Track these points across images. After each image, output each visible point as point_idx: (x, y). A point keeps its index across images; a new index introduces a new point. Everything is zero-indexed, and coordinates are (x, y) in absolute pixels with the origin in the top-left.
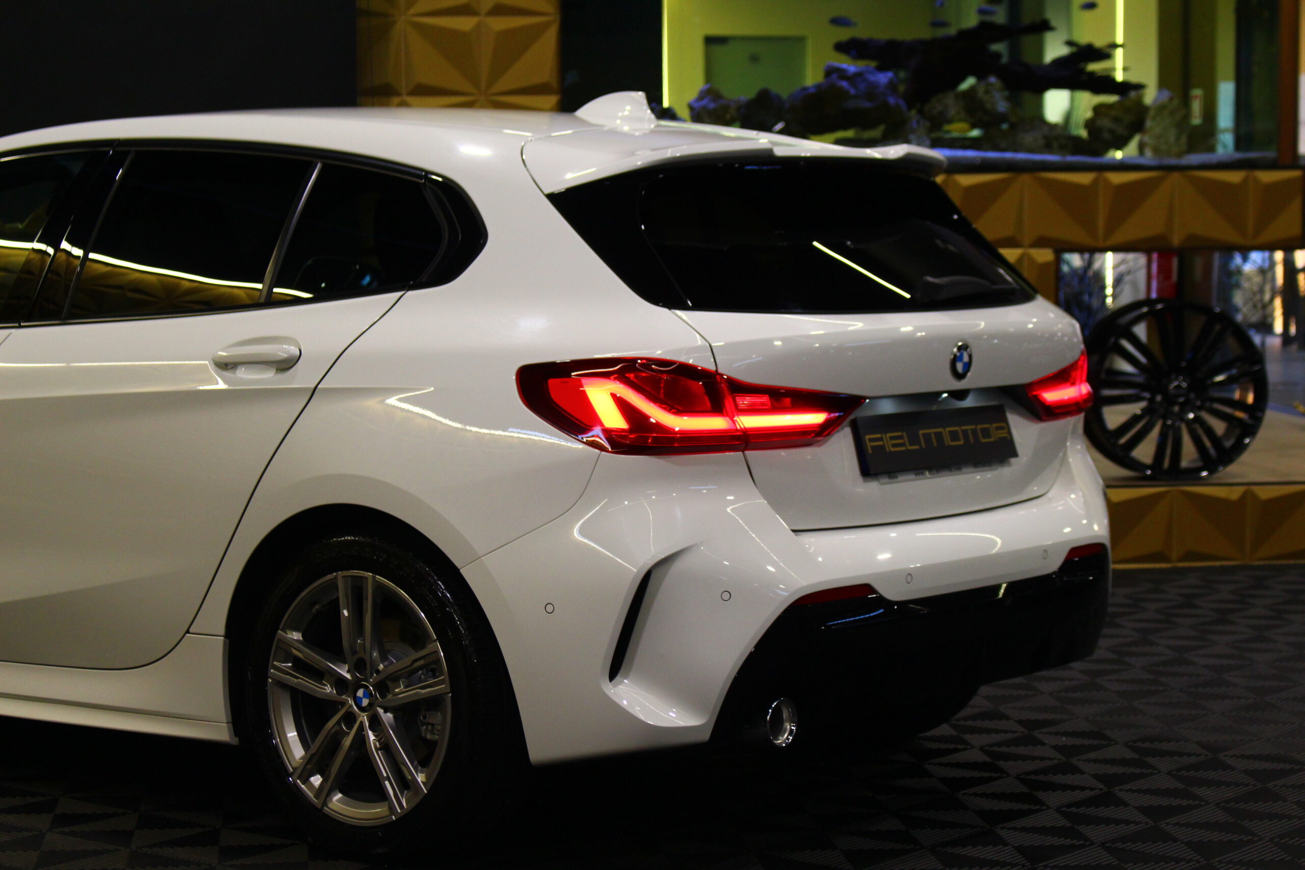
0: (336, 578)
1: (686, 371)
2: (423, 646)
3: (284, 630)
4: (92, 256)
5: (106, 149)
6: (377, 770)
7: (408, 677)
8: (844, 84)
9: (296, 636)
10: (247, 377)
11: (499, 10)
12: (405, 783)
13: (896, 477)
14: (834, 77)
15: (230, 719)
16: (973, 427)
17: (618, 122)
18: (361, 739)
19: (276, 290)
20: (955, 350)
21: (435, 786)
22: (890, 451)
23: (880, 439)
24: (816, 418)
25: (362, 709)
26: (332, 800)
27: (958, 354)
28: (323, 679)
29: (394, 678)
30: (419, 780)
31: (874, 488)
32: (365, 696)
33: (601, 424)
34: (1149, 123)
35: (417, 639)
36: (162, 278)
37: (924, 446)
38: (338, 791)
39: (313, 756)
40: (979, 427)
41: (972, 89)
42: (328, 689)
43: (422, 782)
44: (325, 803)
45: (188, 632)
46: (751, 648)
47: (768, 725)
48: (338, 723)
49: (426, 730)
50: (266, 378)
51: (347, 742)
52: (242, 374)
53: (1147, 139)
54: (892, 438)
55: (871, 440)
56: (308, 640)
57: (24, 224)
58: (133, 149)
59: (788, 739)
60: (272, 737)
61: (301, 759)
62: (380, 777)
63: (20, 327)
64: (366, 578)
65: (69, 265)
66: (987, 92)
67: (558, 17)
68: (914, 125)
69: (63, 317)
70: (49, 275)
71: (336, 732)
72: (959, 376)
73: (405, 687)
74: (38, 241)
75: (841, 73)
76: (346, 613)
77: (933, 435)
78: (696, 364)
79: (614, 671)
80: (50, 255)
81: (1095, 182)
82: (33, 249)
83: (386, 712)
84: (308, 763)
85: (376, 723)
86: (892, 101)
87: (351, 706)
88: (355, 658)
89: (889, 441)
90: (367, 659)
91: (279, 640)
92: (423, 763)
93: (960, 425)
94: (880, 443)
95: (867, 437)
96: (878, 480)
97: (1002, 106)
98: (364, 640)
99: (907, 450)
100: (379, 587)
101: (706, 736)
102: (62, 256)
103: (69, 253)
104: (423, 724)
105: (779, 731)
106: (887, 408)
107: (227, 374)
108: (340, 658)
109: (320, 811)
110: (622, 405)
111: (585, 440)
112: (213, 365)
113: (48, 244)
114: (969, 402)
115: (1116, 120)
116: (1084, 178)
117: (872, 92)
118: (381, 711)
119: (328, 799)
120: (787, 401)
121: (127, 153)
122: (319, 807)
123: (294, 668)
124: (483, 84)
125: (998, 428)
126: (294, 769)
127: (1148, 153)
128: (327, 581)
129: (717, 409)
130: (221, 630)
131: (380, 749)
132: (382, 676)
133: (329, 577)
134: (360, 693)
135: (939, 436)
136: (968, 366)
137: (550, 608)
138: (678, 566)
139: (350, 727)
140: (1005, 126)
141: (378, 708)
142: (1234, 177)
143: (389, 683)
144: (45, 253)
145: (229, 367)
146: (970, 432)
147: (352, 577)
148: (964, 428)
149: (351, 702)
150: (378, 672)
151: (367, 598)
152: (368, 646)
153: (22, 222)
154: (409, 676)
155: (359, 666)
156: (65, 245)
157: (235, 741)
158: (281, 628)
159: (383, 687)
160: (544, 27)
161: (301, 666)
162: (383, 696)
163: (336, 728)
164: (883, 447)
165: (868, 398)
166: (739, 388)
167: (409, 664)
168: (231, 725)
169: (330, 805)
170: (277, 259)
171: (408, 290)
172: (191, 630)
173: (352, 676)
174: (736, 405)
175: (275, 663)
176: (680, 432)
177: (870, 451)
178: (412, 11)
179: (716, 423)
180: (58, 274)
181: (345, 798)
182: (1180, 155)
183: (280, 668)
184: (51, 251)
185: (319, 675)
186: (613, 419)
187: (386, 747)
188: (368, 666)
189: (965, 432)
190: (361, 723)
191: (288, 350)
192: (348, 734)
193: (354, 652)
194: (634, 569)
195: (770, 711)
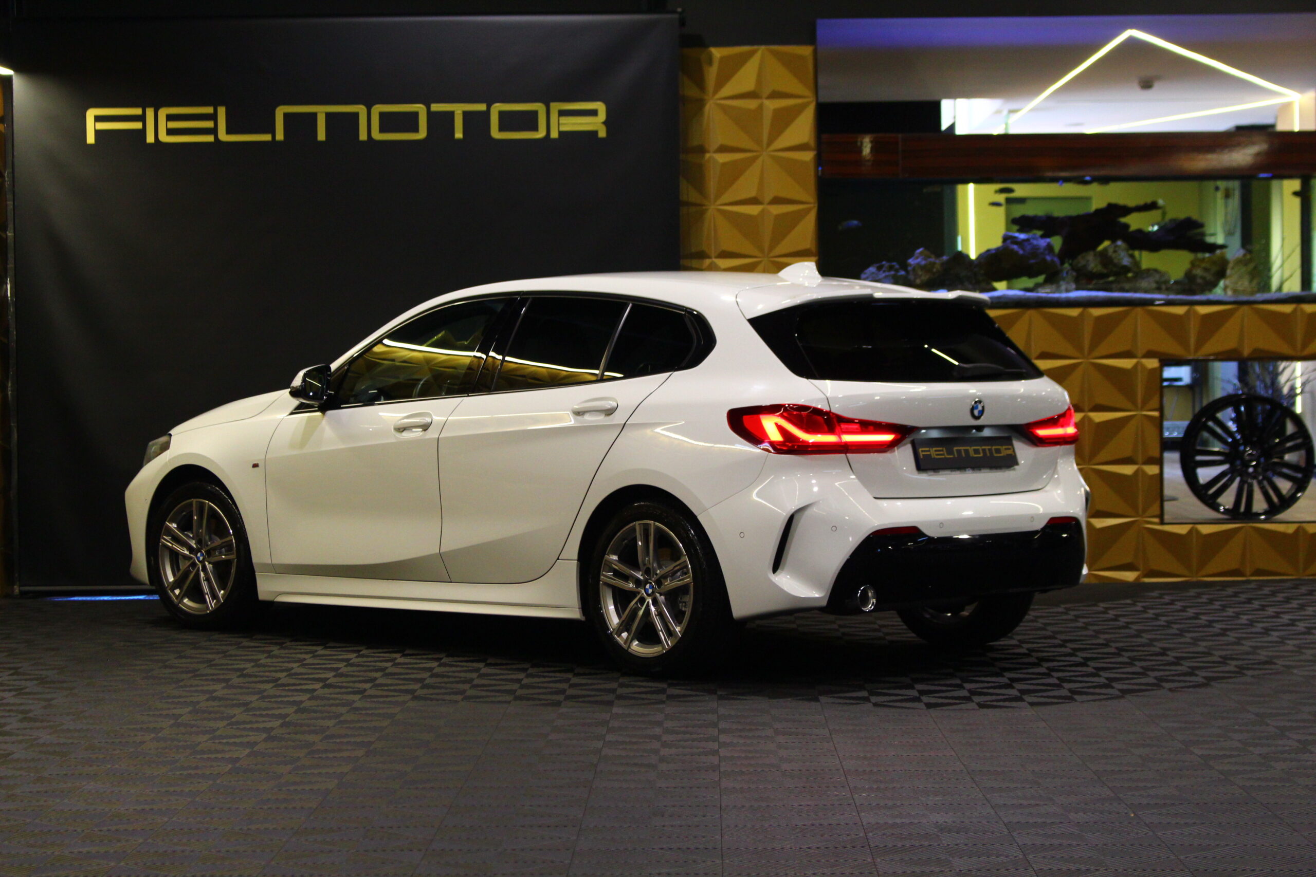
0: (635, 525)
1: (817, 411)
2: (679, 559)
3: (608, 555)
4: (507, 358)
5: (517, 297)
6: (656, 626)
7: (671, 576)
8: (1015, 247)
9: (615, 558)
10: (589, 418)
11: (777, 201)
12: (670, 633)
13: (939, 472)
14: (1009, 241)
15: (581, 607)
16: (990, 447)
17: (801, 279)
18: (648, 610)
19: (606, 373)
20: (973, 403)
21: (685, 633)
22: (934, 458)
23: (929, 451)
24: (889, 437)
25: (648, 595)
26: (633, 644)
27: (975, 406)
28: (628, 580)
29: (665, 577)
30: (677, 630)
31: (924, 477)
32: (650, 588)
33: (769, 438)
34: (1229, 272)
35: (676, 555)
36: (550, 370)
37: (956, 456)
38: (636, 640)
39: (623, 622)
40: (994, 447)
41: (1105, 250)
42: (631, 585)
43: (679, 631)
44: (629, 647)
45: (558, 559)
46: (847, 557)
47: (859, 600)
48: (636, 603)
49: (682, 606)
50: (600, 419)
51: (641, 613)
52: (587, 417)
53: (1228, 282)
54: (936, 451)
55: (922, 451)
56: (621, 560)
57: (468, 342)
58: (531, 296)
59: (871, 607)
60: (601, 609)
61: (617, 624)
62: (658, 631)
63: (468, 396)
64: (650, 524)
65: (494, 363)
66: (1115, 251)
67: (816, 205)
68: (1065, 275)
69: (492, 388)
70: (483, 370)
71: (635, 608)
72: (977, 418)
73: (671, 581)
74: (477, 351)
75: (1014, 240)
76: (640, 543)
77: (963, 451)
78: (822, 408)
79: (776, 567)
80: (483, 359)
81: (1188, 312)
82: (475, 356)
83: (661, 595)
84: (620, 626)
85: (655, 602)
86: (1048, 258)
87: (643, 594)
88: (645, 568)
89: (933, 452)
90: (651, 567)
91: (606, 560)
92: (679, 621)
93: (981, 446)
94: (929, 453)
95: (920, 450)
96: (927, 473)
97: (1126, 261)
98: (649, 558)
99: (945, 458)
100: (658, 530)
101: (824, 603)
102: (490, 360)
103: (494, 358)
104: (680, 602)
105: (866, 604)
106: (935, 434)
107: (579, 418)
108: (636, 567)
109: (627, 651)
110: (781, 429)
111: (762, 448)
112: (572, 413)
113: (482, 353)
114: (987, 433)
115: (1206, 270)
116: (1180, 310)
117: (1035, 252)
118: (658, 595)
119: (631, 645)
120: (871, 428)
121: (527, 299)
122: (626, 649)
123: (614, 575)
124: (766, 251)
125: (1006, 449)
126: (614, 630)
127: (1230, 293)
128: (631, 527)
129: (831, 431)
130: (576, 557)
131: (658, 615)
132: (658, 577)
133: (631, 525)
134: (648, 586)
135: (967, 451)
136: (982, 412)
137: (742, 535)
138: (808, 512)
139: (642, 605)
140: (1130, 275)
141: (657, 594)
142: (1287, 309)
143: (663, 580)
144: (481, 358)
145: (580, 414)
146: (987, 451)
147: (644, 524)
148: (983, 447)
149: (643, 591)
150: (657, 574)
151: (651, 535)
152: (651, 561)
153: (467, 341)
154: (673, 574)
155: (647, 572)
156: (492, 354)
157: (583, 619)
158: (607, 553)
159: (659, 583)
160: (807, 211)
161: (618, 574)
162: (659, 587)
163: (635, 606)
164: (930, 455)
165: (924, 428)
166: (841, 420)
167: (672, 568)
168: (581, 610)
169: (632, 648)
170: (607, 357)
171: (675, 371)
172: (560, 558)
173: (643, 577)
174: (841, 429)
175: (604, 573)
176: (812, 443)
177: (922, 457)
178: (719, 202)
179: (831, 438)
180: (488, 370)
181: (640, 644)
182: (1253, 293)
183: (606, 576)
184: (484, 356)
185: (626, 578)
186: (775, 436)
187: (660, 614)
188: (652, 571)
189: (984, 450)
190: (648, 602)
191: (611, 404)
192: (641, 609)
193: (645, 565)
194: (784, 515)
195: (860, 591)
